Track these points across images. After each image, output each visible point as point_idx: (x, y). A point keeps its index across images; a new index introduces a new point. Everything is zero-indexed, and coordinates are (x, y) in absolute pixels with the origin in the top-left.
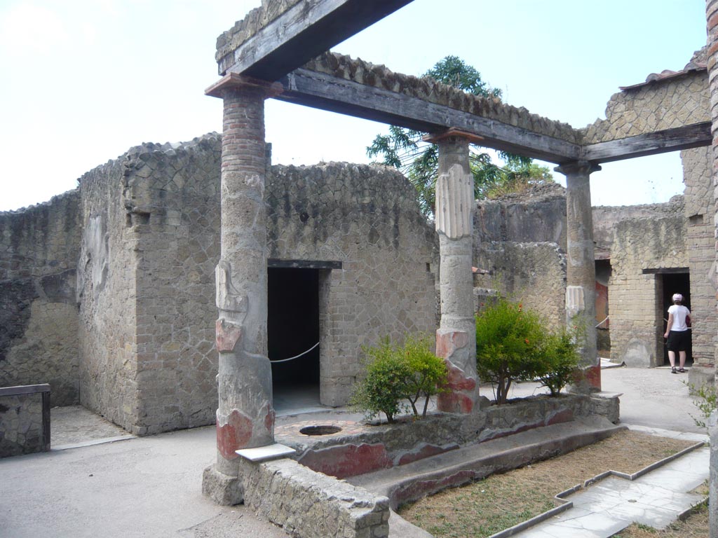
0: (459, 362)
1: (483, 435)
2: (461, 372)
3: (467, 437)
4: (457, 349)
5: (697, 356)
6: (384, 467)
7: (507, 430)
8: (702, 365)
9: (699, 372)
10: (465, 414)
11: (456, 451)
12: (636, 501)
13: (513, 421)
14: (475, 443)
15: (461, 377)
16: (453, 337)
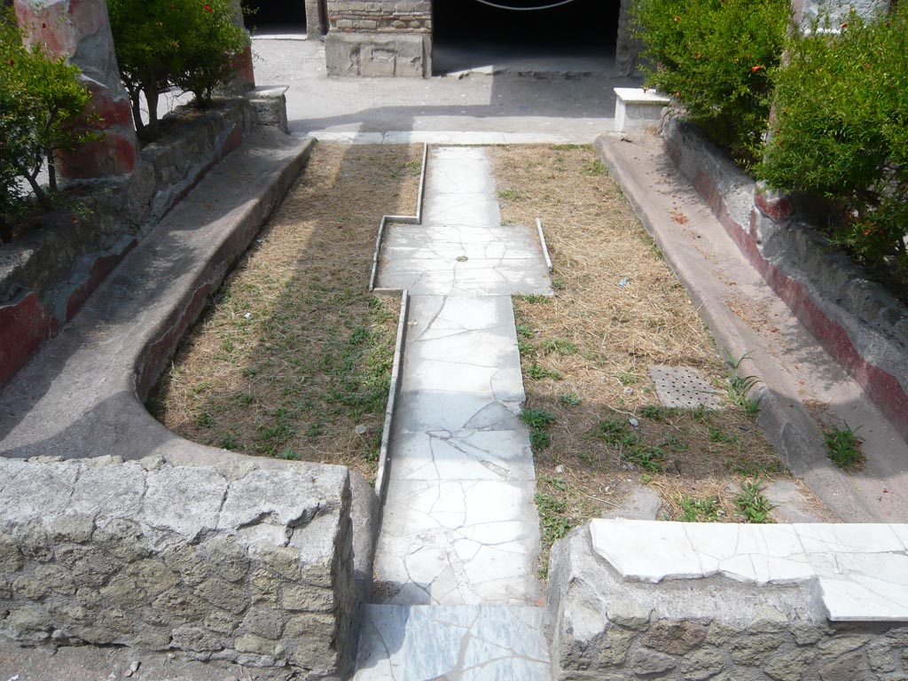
0: (93, 69)
1: (158, 206)
2: (102, 89)
3: (139, 219)
4: (83, 40)
5: (334, 17)
6: (47, 338)
7: (183, 185)
8: (342, 29)
9: (339, 41)
10: (127, 176)
11: (135, 251)
12: (466, 259)
13: (187, 166)
14: (153, 225)
15: (105, 99)
16: (71, 11)
